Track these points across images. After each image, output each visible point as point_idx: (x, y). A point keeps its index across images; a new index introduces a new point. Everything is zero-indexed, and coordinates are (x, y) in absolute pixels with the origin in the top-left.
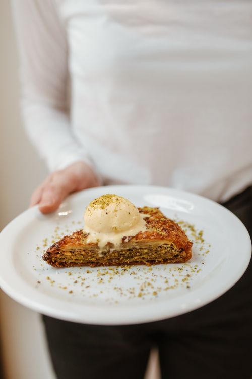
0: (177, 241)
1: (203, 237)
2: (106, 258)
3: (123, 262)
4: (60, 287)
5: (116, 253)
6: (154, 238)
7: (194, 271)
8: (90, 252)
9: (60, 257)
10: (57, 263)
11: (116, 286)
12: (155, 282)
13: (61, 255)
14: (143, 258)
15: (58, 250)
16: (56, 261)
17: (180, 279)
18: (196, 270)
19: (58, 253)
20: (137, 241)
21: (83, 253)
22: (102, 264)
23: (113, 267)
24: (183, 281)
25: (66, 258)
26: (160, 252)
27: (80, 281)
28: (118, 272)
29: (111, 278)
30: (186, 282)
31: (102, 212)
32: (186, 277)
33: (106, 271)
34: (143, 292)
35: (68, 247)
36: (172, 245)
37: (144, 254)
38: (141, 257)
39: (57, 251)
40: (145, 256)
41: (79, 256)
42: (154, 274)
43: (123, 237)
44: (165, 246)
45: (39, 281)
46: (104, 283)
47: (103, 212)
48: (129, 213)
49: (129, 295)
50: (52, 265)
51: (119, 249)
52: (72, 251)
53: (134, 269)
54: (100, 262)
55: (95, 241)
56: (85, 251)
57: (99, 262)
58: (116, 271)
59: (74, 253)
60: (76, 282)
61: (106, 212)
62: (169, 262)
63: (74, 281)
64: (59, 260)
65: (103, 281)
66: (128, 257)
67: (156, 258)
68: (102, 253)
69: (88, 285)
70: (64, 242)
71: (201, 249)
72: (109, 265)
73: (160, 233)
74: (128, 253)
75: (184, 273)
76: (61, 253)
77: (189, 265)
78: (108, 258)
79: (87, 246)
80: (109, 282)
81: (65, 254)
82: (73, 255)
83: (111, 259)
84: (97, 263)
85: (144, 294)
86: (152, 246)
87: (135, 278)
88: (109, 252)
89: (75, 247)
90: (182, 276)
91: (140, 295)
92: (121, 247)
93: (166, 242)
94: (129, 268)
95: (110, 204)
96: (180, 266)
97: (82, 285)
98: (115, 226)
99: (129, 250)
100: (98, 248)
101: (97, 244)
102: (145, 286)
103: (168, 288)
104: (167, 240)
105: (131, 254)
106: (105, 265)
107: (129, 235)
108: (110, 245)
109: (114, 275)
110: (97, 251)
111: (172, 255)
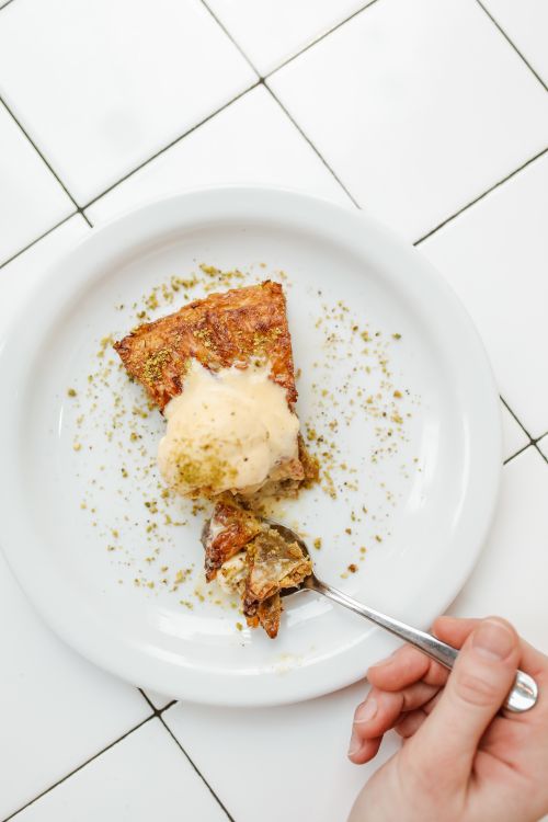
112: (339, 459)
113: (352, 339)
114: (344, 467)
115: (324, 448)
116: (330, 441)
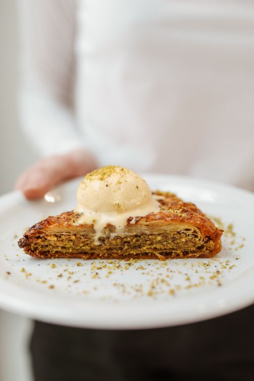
0: (203, 226)
1: (235, 230)
2: (104, 247)
3: (127, 254)
4: (38, 281)
5: (119, 241)
6: (172, 220)
7: (225, 268)
8: (82, 237)
9: (42, 243)
10: (37, 252)
11: (117, 283)
12: (171, 279)
13: (43, 241)
14: (155, 249)
15: (40, 233)
16: (36, 249)
17: (207, 277)
18: (228, 267)
19: (38, 238)
20: (148, 223)
21: (73, 238)
22: (98, 255)
23: (113, 261)
24: (212, 278)
25: (50, 245)
26: (178, 241)
27: (66, 275)
28: (119, 266)
29: (110, 273)
30: (215, 279)
31: (100, 184)
32: (215, 274)
33: (103, 265)
34: (154, 291)
35: (53, 228)
36: (195, 232)
37: (156, 243)
38: (153, 247)
39: (37, 235)
40: (158, 246)
41: (67, 243)
42: (169, 270)
43: (128, 217)
44: (185, 232)
45: (10, 271)
46: (99, 278)
48: (138, 188)
49: (134, 293)
50: (30, 254)
51: (122, 235)
52: (59, 234)
53: (142, 263)
54: (97, 252)
55: (89, 222)
56: (75, 235)
57: (94, 253)
58: (117, 265)
59: (60, 237)
60: (60, 276)
61: (106, 184)
62: (190, 255)
63: (59, 274)
64: (39, 247)
65: (98, 276)
66: (135, 247)
67: (173, 249)
68: (100, 239)
69: (77, 279)
70: (48, 222)
71: (233, 243)
72: (108, 258)
73: (179, 215)
74: (134, 240)
75: (212, 269)
76: (43, 237)
77: (218, 261)
78: (108, 247)
79: (78, 228)
80: (107, 277)
81: (48, 238)
82: (59, 241)
83: (110, 249)
84: (92, 254)
85: (157, 293)
86: (168, 232)
87: (143, 273)
88: (108, 238)
89: (63, 230)
90: (210, 272)
91: (150, 294)
92: (125, 231)
93: (187, 227)
94: (136, 262)
95: (112, 175)
96: (206, 261)
97: (68, 280)
98: (117, 202)
99: (136, 236)
100: (94, 232)
101: (92, 226)
102: (157, 283)
103: (189, 287)
104: (189, 223)
105: (139, 243)
106: (103, 257)
107: (137, 216)
108: (110, 227)
109: (114, 269)
110: (93, 236)
111: (194, 246)
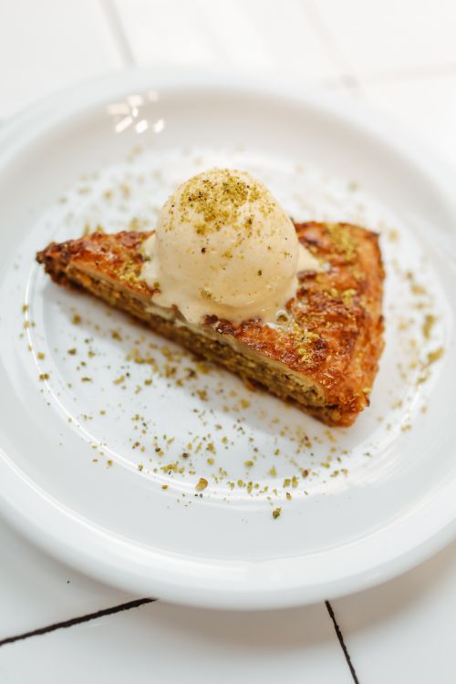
5: (187, 335)
8: (131, 301)
11: (141, 415)
14: (243, 371)
21: (117, 295)
22: (155, 329)
26: (282, 384)
28: (174, 370)
34: (182, 464)
36: (315, 387)
37: (246, 367)
38: (240, 368)
40: (248, 371)
46: (124, 388)
47: (199, 242)
48: (260, 275)
51: (195, 330)
52: (96, 279)
56: (121, 293)
58: (172, 366)
59: (97, 283)
60: (73, 352)
62: (298, 406)
65: (126, 381)
67: (271, 386)
73: (301, 351)
76: (73, 270)
81: (79, 276)
82: (95, 287)
85: (182, 471)
86: (269, 366)
87: (195, 411)
88: (172, 322)
97: (79, 368)
106: (162, 334)
109: (160, 376)
111: (307, 402)
112: (160, 384)
113: (296, 465)
114: (148, 383)
115: (182, 374)
116: (186, 383)
